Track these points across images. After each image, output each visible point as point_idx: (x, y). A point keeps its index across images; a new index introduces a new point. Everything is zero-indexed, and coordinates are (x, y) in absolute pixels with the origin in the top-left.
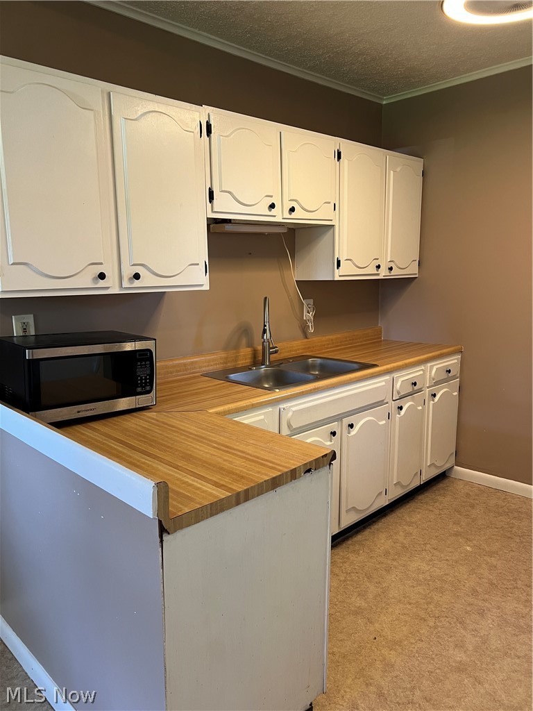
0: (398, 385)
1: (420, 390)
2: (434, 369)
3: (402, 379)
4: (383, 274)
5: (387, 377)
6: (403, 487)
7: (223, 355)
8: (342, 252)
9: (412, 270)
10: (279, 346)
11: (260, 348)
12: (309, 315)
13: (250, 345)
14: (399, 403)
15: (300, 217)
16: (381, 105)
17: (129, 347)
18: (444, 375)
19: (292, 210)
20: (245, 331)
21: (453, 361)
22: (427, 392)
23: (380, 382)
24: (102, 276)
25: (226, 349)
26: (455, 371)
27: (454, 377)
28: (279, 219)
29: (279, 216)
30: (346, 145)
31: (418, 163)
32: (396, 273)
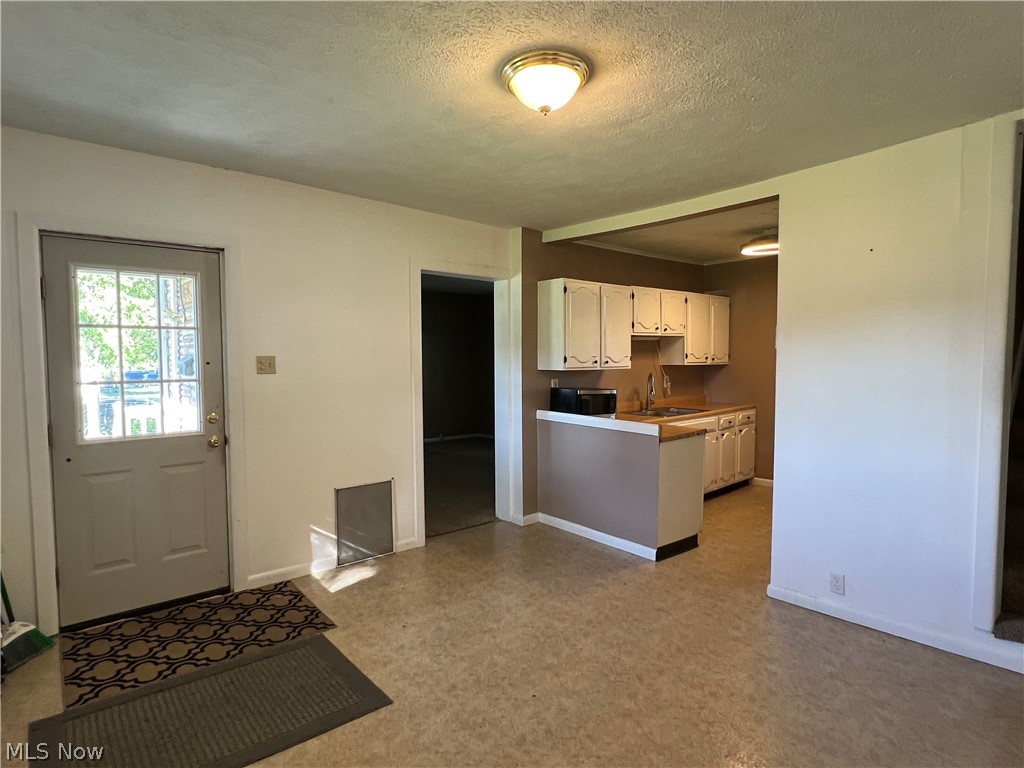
0: (722, 422)
1: (733, 427)
2: (740, 416)
3: (724, 419)
4: (709, 362)
5: (716, 417)
6: (725, 481)
7: (627, 404)
8: (689, 350)
9: (725, 360)
10: (656, 401)
11: (644, 401)
12: (667, 385)
13: (638, 399)
14: (723, 432)
15: (669, 333)
16: (703, 267)
17: (608, 392)
18: (746, 420)
19: (666, 330)
20: (636, 392)
21: (752, 413)
22: (737, 429)
23: (713, 419)
24: (596, 362)
25: (628, 400)
26: (753, 419)
27: (752, 422)
28: (659, 334)
29: (659, 333)
30: (690, 295)
31: (726, 301)
32: (716, 362)
